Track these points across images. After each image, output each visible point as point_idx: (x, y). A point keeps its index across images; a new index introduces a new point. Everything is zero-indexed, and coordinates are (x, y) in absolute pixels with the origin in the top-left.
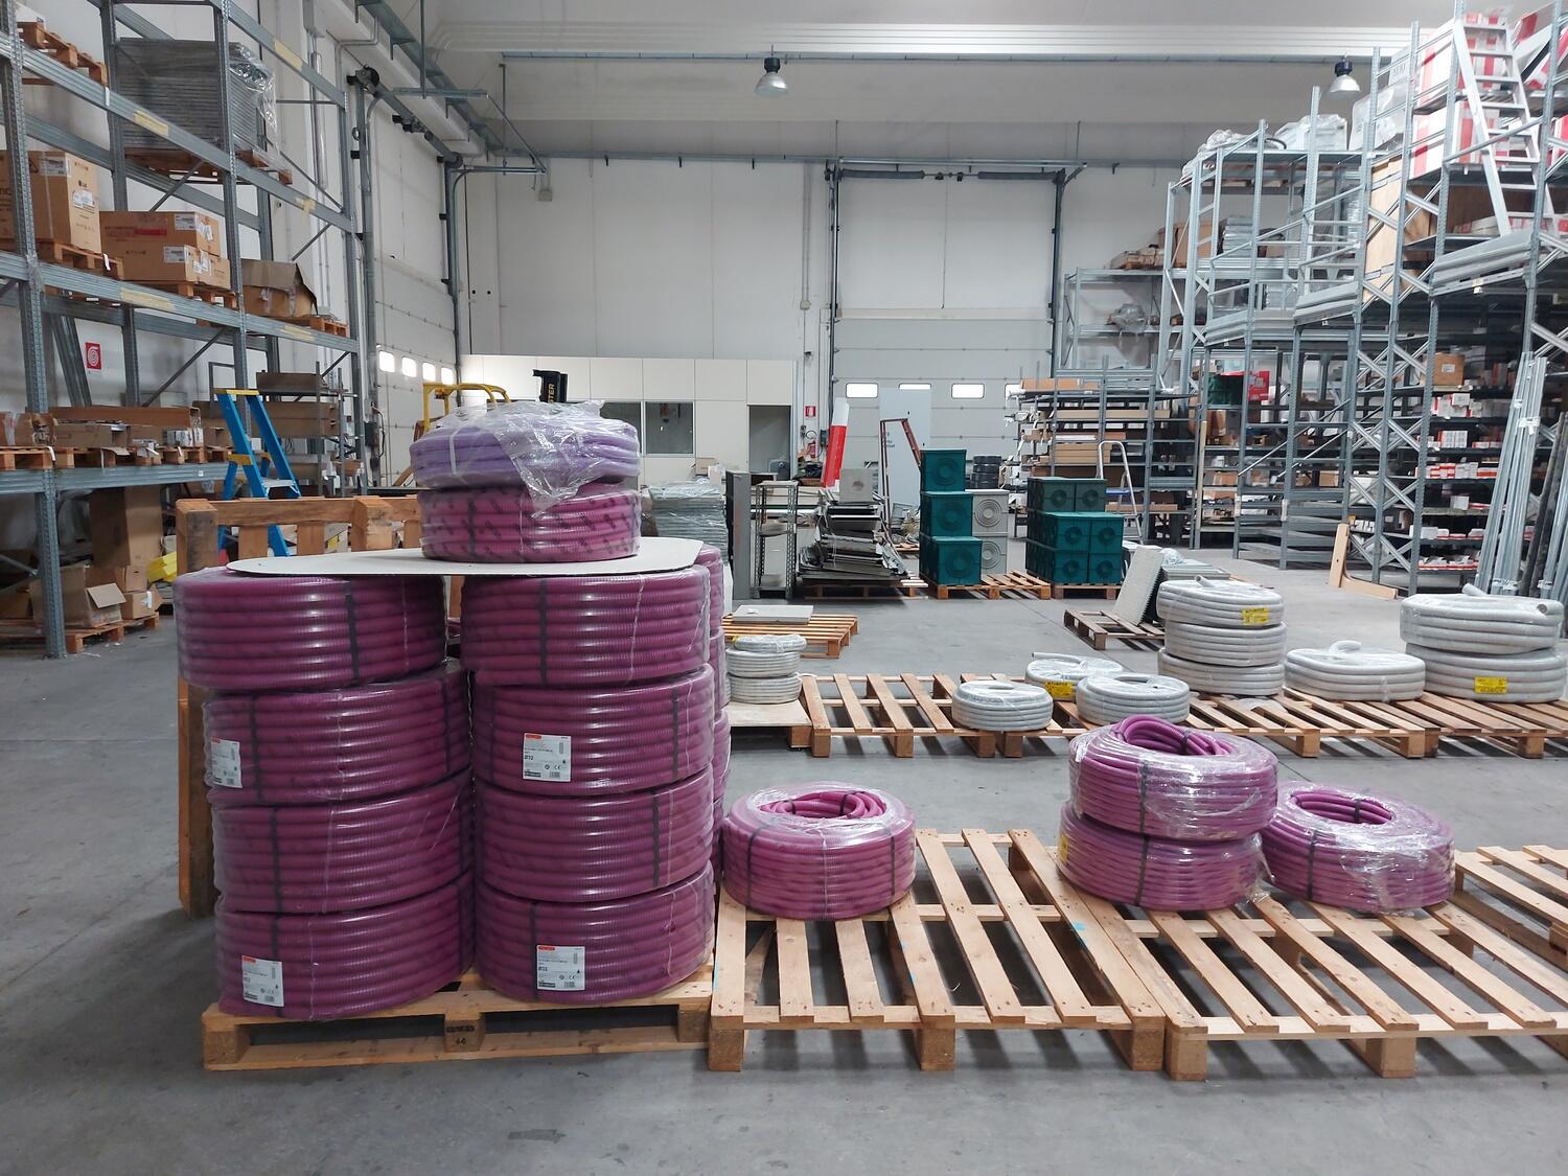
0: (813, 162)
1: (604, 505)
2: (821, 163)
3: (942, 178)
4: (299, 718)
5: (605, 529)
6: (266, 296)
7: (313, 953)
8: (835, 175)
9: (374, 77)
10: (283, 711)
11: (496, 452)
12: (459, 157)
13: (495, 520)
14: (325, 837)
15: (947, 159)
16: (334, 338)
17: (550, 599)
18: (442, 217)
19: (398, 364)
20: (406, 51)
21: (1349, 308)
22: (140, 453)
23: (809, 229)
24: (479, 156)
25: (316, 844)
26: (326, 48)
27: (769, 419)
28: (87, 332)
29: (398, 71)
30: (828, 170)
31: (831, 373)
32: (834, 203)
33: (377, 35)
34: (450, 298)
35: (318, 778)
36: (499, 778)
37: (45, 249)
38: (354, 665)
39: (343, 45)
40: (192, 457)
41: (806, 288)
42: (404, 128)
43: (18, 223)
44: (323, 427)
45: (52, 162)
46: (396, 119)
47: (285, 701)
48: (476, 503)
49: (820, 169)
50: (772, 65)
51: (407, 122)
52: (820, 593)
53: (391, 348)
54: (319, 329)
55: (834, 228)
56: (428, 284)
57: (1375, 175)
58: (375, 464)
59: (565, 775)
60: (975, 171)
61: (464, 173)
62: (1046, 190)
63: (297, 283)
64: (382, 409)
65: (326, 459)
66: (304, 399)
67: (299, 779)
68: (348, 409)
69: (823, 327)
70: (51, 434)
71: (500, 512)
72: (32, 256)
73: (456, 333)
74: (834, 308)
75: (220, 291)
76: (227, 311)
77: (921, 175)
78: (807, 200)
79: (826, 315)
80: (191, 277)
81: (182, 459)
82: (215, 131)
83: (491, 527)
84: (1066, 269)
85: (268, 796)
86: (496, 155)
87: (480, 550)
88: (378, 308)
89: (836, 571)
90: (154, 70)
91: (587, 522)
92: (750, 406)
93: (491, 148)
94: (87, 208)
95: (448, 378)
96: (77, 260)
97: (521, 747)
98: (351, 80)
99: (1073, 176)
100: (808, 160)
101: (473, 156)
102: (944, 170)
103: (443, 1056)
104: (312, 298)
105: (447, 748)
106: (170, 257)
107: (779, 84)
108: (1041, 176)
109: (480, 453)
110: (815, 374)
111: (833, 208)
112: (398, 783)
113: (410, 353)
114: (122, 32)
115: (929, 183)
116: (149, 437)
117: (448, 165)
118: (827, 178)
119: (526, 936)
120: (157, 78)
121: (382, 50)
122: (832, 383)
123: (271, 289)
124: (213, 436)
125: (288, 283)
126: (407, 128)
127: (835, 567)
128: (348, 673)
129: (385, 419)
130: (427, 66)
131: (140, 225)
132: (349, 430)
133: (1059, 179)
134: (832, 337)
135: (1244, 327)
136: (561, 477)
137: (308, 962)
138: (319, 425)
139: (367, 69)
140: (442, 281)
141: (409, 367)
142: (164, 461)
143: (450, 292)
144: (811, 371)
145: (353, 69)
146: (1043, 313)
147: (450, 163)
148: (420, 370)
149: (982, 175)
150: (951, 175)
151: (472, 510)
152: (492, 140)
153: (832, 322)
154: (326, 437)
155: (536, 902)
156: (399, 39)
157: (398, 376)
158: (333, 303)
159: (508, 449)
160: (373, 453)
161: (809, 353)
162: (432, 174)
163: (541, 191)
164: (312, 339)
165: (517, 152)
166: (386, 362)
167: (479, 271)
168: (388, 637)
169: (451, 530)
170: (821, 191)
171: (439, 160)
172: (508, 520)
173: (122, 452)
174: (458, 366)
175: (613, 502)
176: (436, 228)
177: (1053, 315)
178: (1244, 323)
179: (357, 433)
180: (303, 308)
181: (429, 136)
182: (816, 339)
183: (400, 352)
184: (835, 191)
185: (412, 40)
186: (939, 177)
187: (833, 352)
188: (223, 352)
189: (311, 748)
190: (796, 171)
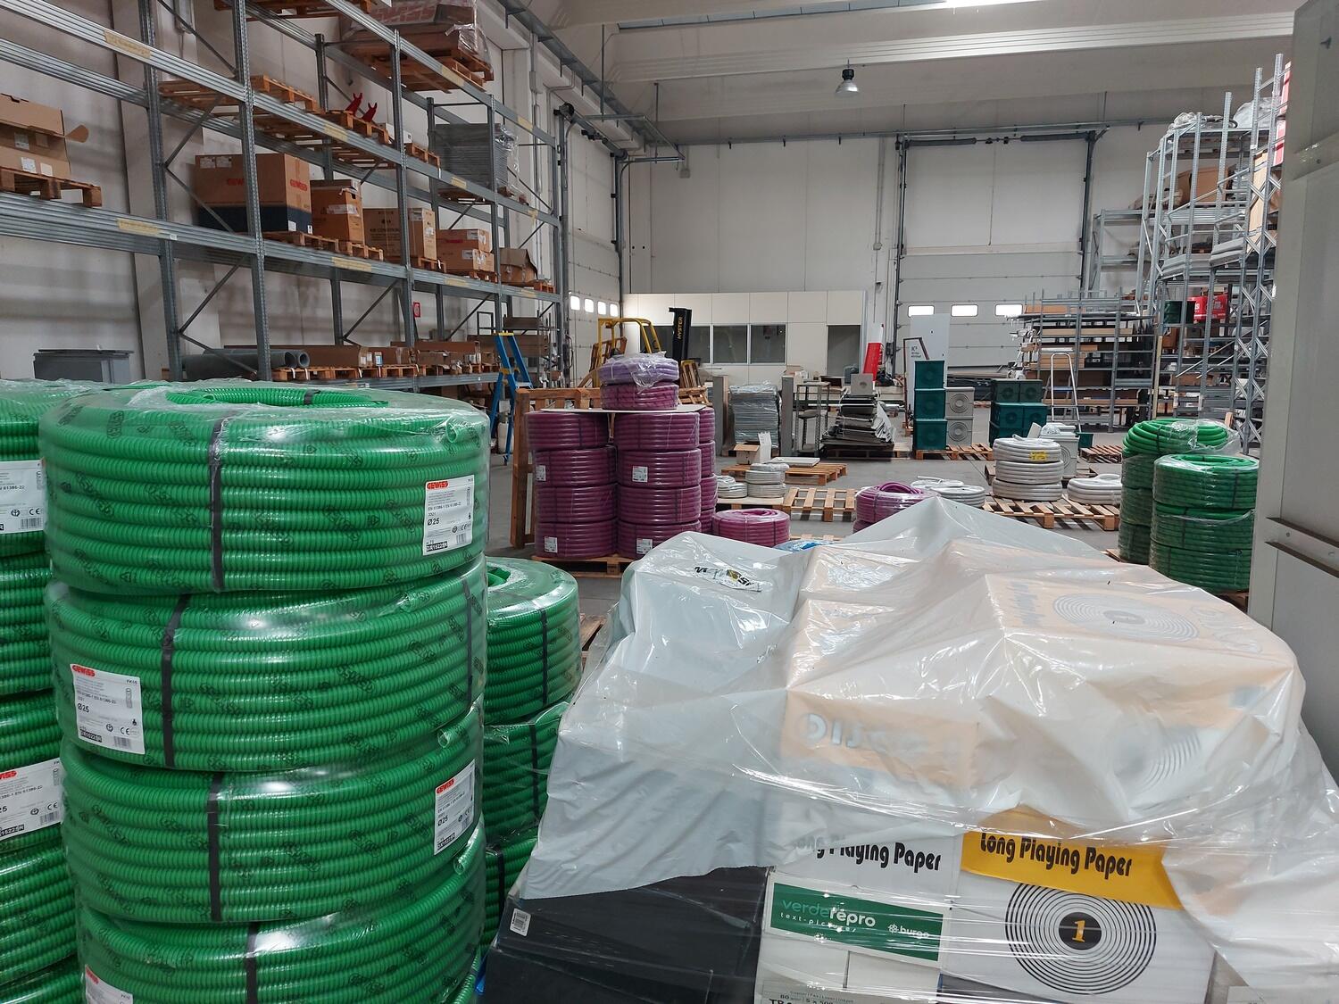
0: (886, 136)
1: (663, 390)
2: (892, 136)
3: (991, 142)
4: (563, 458)
5: (663, 398)
6: (509, 270)
7: (567, 535)
8: (904, 146)
9: (571, 109)
10: (559, 455)
11: (626, 371)
12: (625, 152)
13: (626, 395)
14: (571, 497)
15: (995, 128)
16: (547, 294)
17: (641, 420)
18: (613, 196)
19: (582, 304)
20: (593, 89)
21: (1237, 256)
22: (453, 368)
23: (882, 188)
24: (639, 149)
25: (569, 499)
26: (542, 99)
27: (843, 336)
28: (415, 297)
29: (588, 103)
30: (898, 143)
31: (897, 299)
32: (902, 166)
33: (573, 81)
34: (617, 254)
35: (569, 478)
36: (626, 482)
37: (414, 260)
38: (581, 442)
39: (552, 90)
40: (475, 370)
41: (878, 233)
42: (589, 138)
43: (402, 250)
44: (540, 351)
45: (416, 213)
46: (584, 133)
47: (560, 452)
48: (620, 389)
49: (892, 141)
50: (848, 75)
51: (591, 134)
52: (837, 454)
53: (578, 294)
54: (539, 290)
55: (902, 186)
56: (603, 246)
57: (1256, 161)
58: (567, 373)
59: (646, 480)
60: (1019, 134)
61: (629, 163)
62: (1080, 147)
63: (527, 261)
64: (572, 335)
65: (542, 370)
66: (528, 333)
67: (564, 478)
68: (553, 340)
69: (892, 262)
70: (416, 358)
71: (628, 392)
72: (408, 265)
73: (620, 279)
74: (901, 248)
75: (488, 273)
76: (492, 284)
77: (974, 141)
78: (881, 165)
79: (894, 253)
80: (476, 268)
81: (471, 371)
82: (486, 178)
83: (624, 397)
84: (1095, 210)
85: (554, 483)
86: (651, 146)
87: (620, 406)
88: (570, 267)
89: (844, 440)
90: (453, 142)
91: (656, 396)
92: (829, 326)
93: (648, 141)
94: (431, 236)
95: (614, 312)
96: (427, 266)
97: (632, 470)
98: (556, 113)
99: (1101, 135)
100: (882, 134)
101: (636, 149)
102: (992, 136)
103: (606, 576)
104: (535, 270)
105: (609, 473)
106: (465, 257)
107: (853, 89)
108: (1077, 136)
109: (621, 372)
110: (884, 301)
111: (902, 170)
112: (593, 482)
113: (590, 296)
114: (438, 121)
115: (980, 147)
116: (457, 359)
117: (617, 158)
118: (897, 148)
119: (633, 535)
120: (455, 147)
121: (577, 90)
122: (897, 306)
123: (513, 266)
124: (486, 357)
125: (522, 262)
126: (591, 137)
127: (844, 437)
128: (578, 444)
129: (574, 342)
130: (606, 94)
131: (449, 238)
132: (555, 352)
133: (1091, 138)
134: (898, 270)
135: (1184, 266)
136: (647, 380)
137: (565, 538)
138: (537, 348)
139: (566, 104)
140: (612, 242)
141: (589, 306)
142: (463, 372)
143: (617, 249)
144: (881, 297)
145: (558, 104)
146: (1074, 245)
147: (619, 157)
148: (596, 307)
149: (1024, 139)
150: (998, 140)
151: (618, 392)
152: (649, 137)
153: (899, 259)
154: (542, 357)
155: (636, 524)
156: (587, 81)
157: (582, 311)
158: (546, 271)
159: (630, 370)
160: (566, 365)
161: (879, 283)
162: (607, 165)
163: (682, 171)
164: (535, 296)
165: (665, 144)
166: (575, 303)
167: (637, 234)
168: (590, 434)
169: (611, 399)
170: (892, 158)
171: (612, 155)
172: (630, 395)
173: (447, 367)
174: (621, 302)
175: (666, 389)
176: (607, 205)
177: (1083, 248)
178: (1183, 263)
179: (559, 354)
180: (530, 277)
181: (605, 141)
182: (885, 271)
183: (583, 296)
184: (904, 157)
185: (596, 81)
186: (989, 141)
187: (898, 281)
188: (489, 306)
189: (567, 468)
190: (873, 144)
